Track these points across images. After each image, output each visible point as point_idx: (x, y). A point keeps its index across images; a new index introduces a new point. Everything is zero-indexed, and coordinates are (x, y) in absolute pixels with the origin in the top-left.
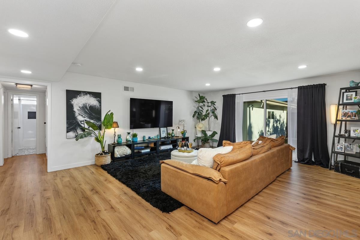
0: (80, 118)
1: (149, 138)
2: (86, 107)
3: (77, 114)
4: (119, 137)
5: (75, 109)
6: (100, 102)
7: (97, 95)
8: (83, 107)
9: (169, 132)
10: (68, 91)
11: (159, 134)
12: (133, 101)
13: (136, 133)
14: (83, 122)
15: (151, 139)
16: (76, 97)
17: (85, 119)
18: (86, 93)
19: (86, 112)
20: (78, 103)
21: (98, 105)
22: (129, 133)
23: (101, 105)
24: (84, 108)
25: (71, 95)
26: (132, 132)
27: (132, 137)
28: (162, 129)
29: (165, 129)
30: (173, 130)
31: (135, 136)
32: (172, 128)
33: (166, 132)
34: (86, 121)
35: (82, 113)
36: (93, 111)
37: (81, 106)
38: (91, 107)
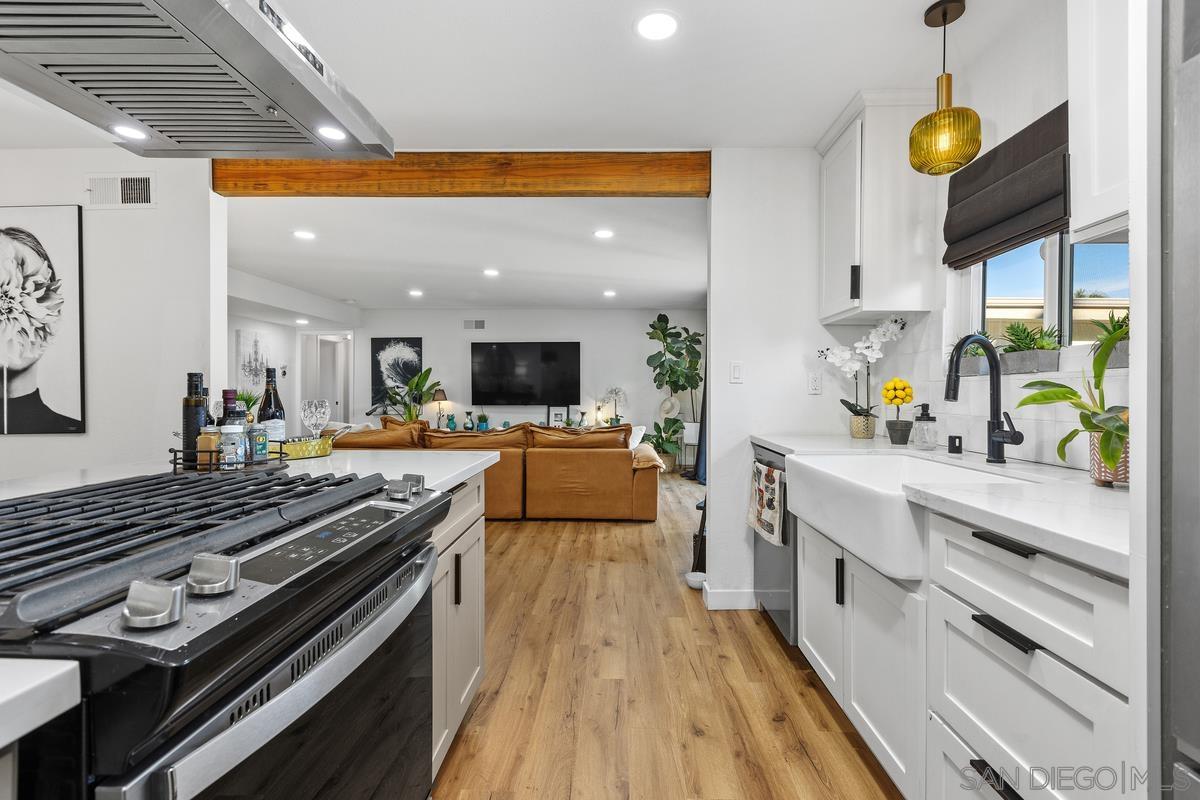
0: (390, 383)
2: (398, 364)
3: (385, 376)
4: (451, 418)
5: (383, 369)
6: (419, 354)
7: (415, 343)
8: (393, 365)
9: (572, 417)
10: (374, 341)
11: (545, 420)
12: (477, 348)
13: (486, 414)
14: (393, 389)
16: (383, 349)
17: (397, 384)
18: (398, 340)
19: (397, 373)
20: (387, 357)
21: (416, 360)
22: (469, 414)
23: (421, 360)
24: (395, 365)
25: (379, 345)
26: (477, 411)
27: (476, 422)
28: (554, 410)
29: (563, 410)
30: (583, 414)
31: (483, 419)
32: (580, 408)
33: (565, 418)
34: (398, 387)
35: (393, 375)
36: (409, 372)
37: (391, 362)
38: (406, 364)
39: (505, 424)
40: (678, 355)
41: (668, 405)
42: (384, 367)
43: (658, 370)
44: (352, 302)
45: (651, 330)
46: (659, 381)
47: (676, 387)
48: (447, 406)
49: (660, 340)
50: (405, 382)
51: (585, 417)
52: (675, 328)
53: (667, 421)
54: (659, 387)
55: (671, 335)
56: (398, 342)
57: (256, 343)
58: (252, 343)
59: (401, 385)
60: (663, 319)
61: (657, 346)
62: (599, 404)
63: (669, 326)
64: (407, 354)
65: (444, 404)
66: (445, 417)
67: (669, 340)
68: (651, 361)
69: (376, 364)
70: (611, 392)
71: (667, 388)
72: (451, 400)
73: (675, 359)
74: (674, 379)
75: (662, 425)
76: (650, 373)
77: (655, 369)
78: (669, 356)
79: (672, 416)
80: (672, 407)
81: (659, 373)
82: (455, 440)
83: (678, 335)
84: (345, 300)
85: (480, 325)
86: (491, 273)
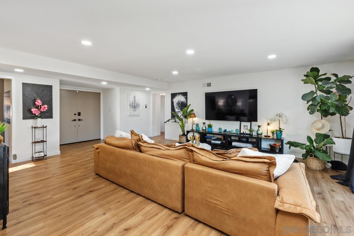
0: (177, 110)
1: (225, 131)
2: (179, 103)
3: (175, 108)
4: (197, 125)
5: (175, 105)
6: (186, 99)
7: (185, 94)
8: (178, 103)
9: (253, 127)
10: (172, 94)
11: (239, 129)
13: (211, 124)
14: (178, 113)
15: (227, 132)
16: (175, 97)
17: (179, 111)
19: (179, 106)
21: (185, 101)
22: (204, 123)
23: (187, 101)
26: (208, 122)
27: (207, 127)
28: (243, 124)
29: (248, 124)
30: (259, 126)
31: (210, 126)
32: (258, 123)
33: (249, 128)
34: (179, 112)
35: (178, 107)
36: (183, 106)
37: (177, 102)
38: (182, 103)
39: (220, 129)
40: (328, 92)
41: (319, 125)
42: (175, 104)
43: (311, 103)
44: (159, 80)
45: (305, 78)
46: (311, 110)
47: (325, 113)
48: (196, 120)
49: (312, 83)
50: (181, 110)
51: (260, 129)
52: (325, 74)
53: (318, 135)
54: (312, 113)
55: (321, 80)
56: (179, 94)
57: (135, 97)
58: (133, 97)
59: (180, 111)
60: (315, 70)
61: (311, 87)
62: (269, 122)
63: (320, 74)
64: (182, 99)
65: (195, 119)
66: (195, 124)
67: (320, 83)
68: (304, 97)
69: (172, 103)
70: (277, 115)
71: (318, 114)
72: (197, 117)
73: (325, 95)
74: (324, 108)
75: (313, 138)
76: (304, 105)
77: (308, 102)
78: (319, 93)
79: (323, 132)
80: (323, 126)
81: (312, 105)
82: (150, 149)
83: (329, 79)
84: (157, 80)
85: (209, 85)
86: (190, 52)
